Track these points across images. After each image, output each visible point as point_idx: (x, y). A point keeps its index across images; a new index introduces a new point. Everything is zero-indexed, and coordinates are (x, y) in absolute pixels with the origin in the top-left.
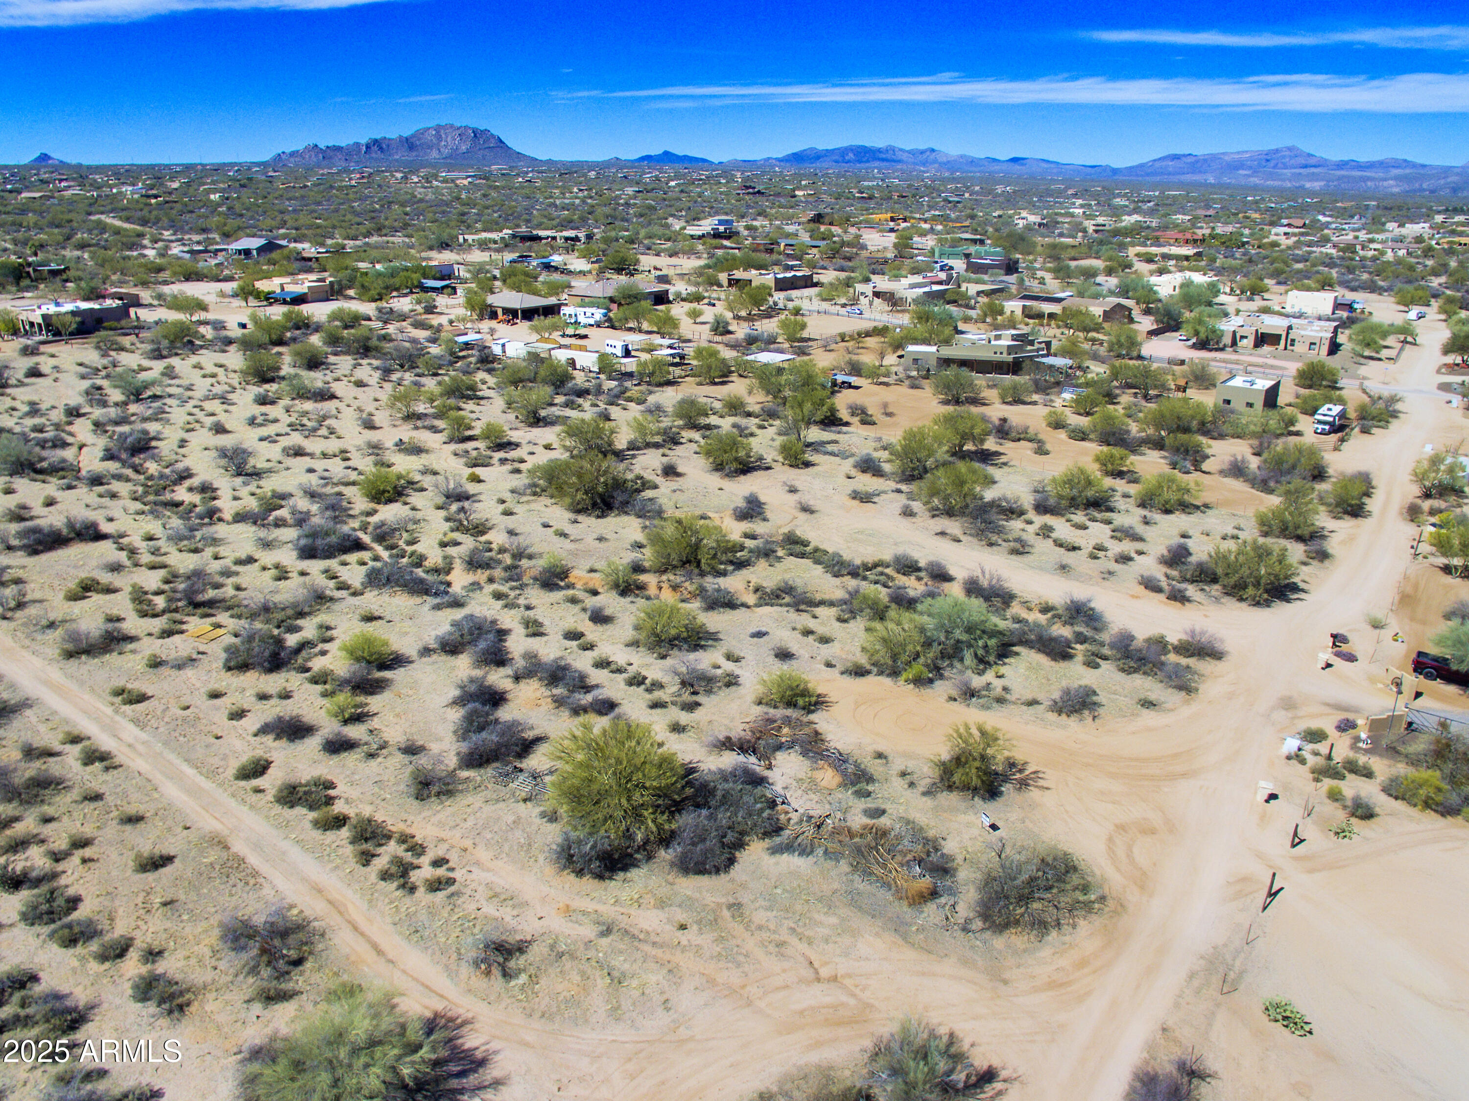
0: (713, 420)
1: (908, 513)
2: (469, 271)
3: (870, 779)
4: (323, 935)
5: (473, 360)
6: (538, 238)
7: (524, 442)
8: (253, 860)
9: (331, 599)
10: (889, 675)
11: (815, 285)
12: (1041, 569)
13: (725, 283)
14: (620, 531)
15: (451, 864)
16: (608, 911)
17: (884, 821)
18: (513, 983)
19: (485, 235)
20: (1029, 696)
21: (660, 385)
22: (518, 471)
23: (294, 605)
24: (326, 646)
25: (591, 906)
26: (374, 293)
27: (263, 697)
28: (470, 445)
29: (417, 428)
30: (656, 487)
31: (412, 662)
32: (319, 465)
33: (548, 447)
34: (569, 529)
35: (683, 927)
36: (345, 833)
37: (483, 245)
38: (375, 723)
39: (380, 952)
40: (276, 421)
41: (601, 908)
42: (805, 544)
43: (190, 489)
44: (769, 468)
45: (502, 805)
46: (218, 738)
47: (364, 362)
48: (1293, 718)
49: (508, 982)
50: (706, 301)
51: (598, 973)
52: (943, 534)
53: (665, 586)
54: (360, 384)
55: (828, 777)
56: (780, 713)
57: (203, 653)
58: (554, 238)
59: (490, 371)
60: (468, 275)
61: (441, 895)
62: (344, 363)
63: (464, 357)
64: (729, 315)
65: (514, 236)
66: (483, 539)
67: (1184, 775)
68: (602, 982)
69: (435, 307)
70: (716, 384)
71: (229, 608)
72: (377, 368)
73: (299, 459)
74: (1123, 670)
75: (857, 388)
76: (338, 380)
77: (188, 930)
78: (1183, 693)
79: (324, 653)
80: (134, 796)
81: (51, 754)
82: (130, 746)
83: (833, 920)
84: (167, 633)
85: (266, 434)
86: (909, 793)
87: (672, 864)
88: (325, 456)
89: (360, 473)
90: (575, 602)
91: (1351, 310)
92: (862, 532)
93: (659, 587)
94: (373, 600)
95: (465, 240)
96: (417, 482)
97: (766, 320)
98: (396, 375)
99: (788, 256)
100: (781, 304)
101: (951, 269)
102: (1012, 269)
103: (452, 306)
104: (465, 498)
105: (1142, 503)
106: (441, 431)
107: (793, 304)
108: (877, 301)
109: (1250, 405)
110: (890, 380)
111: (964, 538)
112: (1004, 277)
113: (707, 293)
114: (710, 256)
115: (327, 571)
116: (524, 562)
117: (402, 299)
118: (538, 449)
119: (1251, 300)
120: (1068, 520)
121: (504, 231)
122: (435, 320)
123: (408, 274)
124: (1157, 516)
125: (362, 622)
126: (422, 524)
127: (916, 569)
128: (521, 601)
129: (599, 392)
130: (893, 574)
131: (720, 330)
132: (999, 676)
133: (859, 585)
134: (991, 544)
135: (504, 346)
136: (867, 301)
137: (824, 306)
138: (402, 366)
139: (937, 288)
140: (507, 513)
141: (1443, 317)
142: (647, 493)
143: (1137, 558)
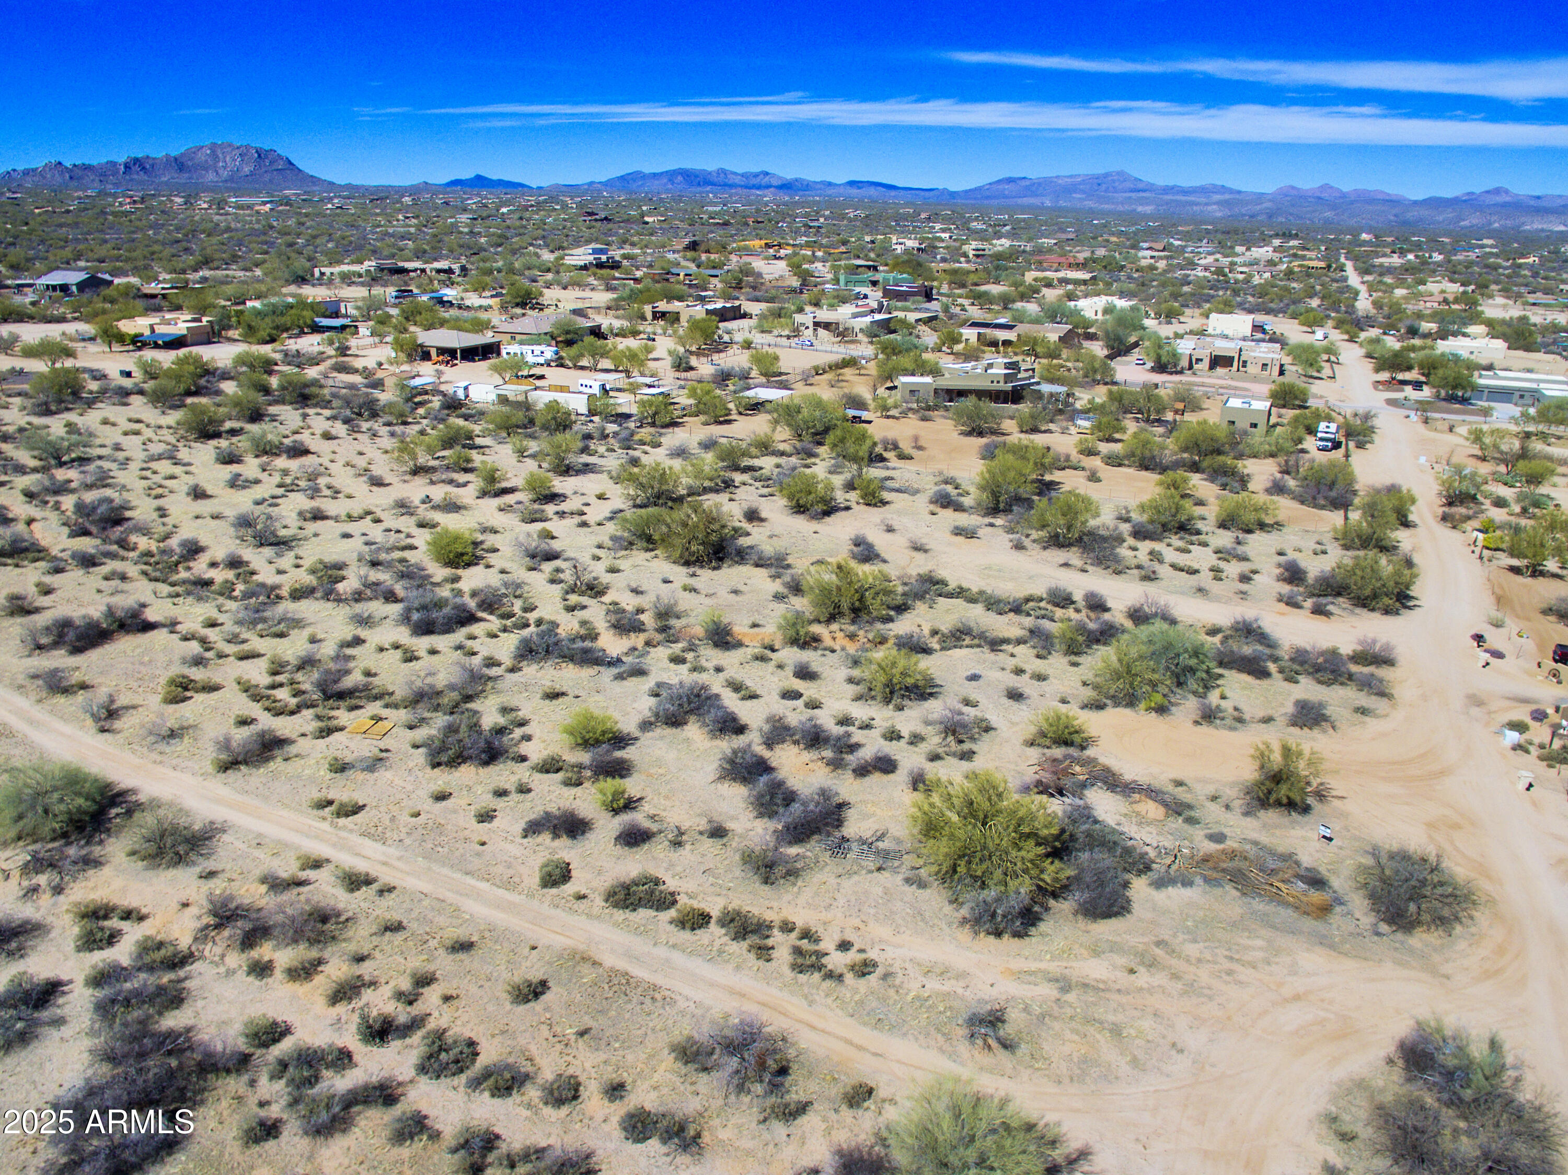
0: (756, 462)
1: (1019, 547)
2: (358, 308)
3: (1190, 807)
4: (784, 1039)
5: (436, 405)
6: (405, 271)
7: (569, 493)
8: (638, 972)
9: (490, 678)
10: (1127, 706)
11: (744, 316)
12: (1183, 593)
13: (649, 316)
14: (748, 581)
15: (856, 947)
16: (1054, 967)
17: (1230, 844)
18: (1019, 1053)
19: (345, 268)
20: (1261, 714)
21: (666, 427)
22: (584, 524)
23: (452, 687)
24: (526, 730)
25: (1034, 966)
26: (264, 334)
27: (501, 793)
28: (510, 499)
29: (432, 483)
30: (748, 534)
31: (636, 739)
32: (350, 528)
33: (601, 497)
34: (692, 582)
35: (1132, 971)
36: (715, 931)
37: (348, 279)
38: (647, 808)
39: (860, 1048)
40: (257, 482)
41: (1043, 965)
42: (944, 583)
43: (213, 565)
44: (848, 508)
45: (856, 878)
46: (483, 844)
47: (311, 411)
48: (1489, 713)
49: (1013, 1053)
50: (643, 336)
51: (1092, 1030)
52: (1066, 565)
53: (839, 635)
55: (1152, 809)
56: (1058, 752)
57: (387, 751)
58: (423, 270)
59: (466, 418)
60: (357, 313)
61: (873, 978)
62: (289, 415)
63: (422, 403)
64: (682, 350)
65: (381, 269)
66: (607, 599)
67: (1442, 773)
68: (1103, 1039)
69: (348, 349)
70: (721, 423)
71: (376, 698)
72: (333, 418)
73: (320, 523)
74: (1320, 682)
75: (870, 422)
76: (296, 432)
77: (630, 1057)
78: (1385, 700)
79: (528, 738)
80: (441, 920)
81: (300, 883)
82: (385, 864)
83: (1259, 943)
84: (326, 732)
85: (259, 497)
86: (1229, 815)
87: (1076, 913)
88: (350, 518)
89: (409, 536)
90: (762, 659)
91: (1264, 331)
92: (989, 568)
93: (834, 639)
94: (539, 675)
95: (322, 274)
96: (482, 542)
97: (722, 355)
98: (365, 426)
99: (690, 286)
100: (726, 338)
101: (866, 297)
102: (929, 296)
103: (364, 348)
104: (551, 556)
105: (1223, 525)
106: (465, 485)
107: (738, 337)
108: (821, 331)
109: (1254, 426)
110: (893, 412)
111: (1089, 568)
112: (927, 305)
113: (641, 328)
114: (609, 288)
115: (459, 647)
116: (673, 622)
117: (299, 340)
118: (593, 500)
119: (1170, 323)
120: (1169, 545)
121: (367, 263)
122: (359, 364)
123: (293, 311)
124: (1241, 536)
125: (547, 702)
126: (526, 588)
127: (1073, 602)
128: (704, 663)
129: (605, 437)
130: (1050, 607)
131: (682, 365)
132: (1223, 697)
133: (1028, 622)
134: (1118, 573)
135: (466, 388)
136: (810, 332)
137: (768, 338)
138: (360, 414)
139: (878, 317)
140: (613, 570)
141: (1346, 337)
142: (743, 542)
143: (1255, 577)
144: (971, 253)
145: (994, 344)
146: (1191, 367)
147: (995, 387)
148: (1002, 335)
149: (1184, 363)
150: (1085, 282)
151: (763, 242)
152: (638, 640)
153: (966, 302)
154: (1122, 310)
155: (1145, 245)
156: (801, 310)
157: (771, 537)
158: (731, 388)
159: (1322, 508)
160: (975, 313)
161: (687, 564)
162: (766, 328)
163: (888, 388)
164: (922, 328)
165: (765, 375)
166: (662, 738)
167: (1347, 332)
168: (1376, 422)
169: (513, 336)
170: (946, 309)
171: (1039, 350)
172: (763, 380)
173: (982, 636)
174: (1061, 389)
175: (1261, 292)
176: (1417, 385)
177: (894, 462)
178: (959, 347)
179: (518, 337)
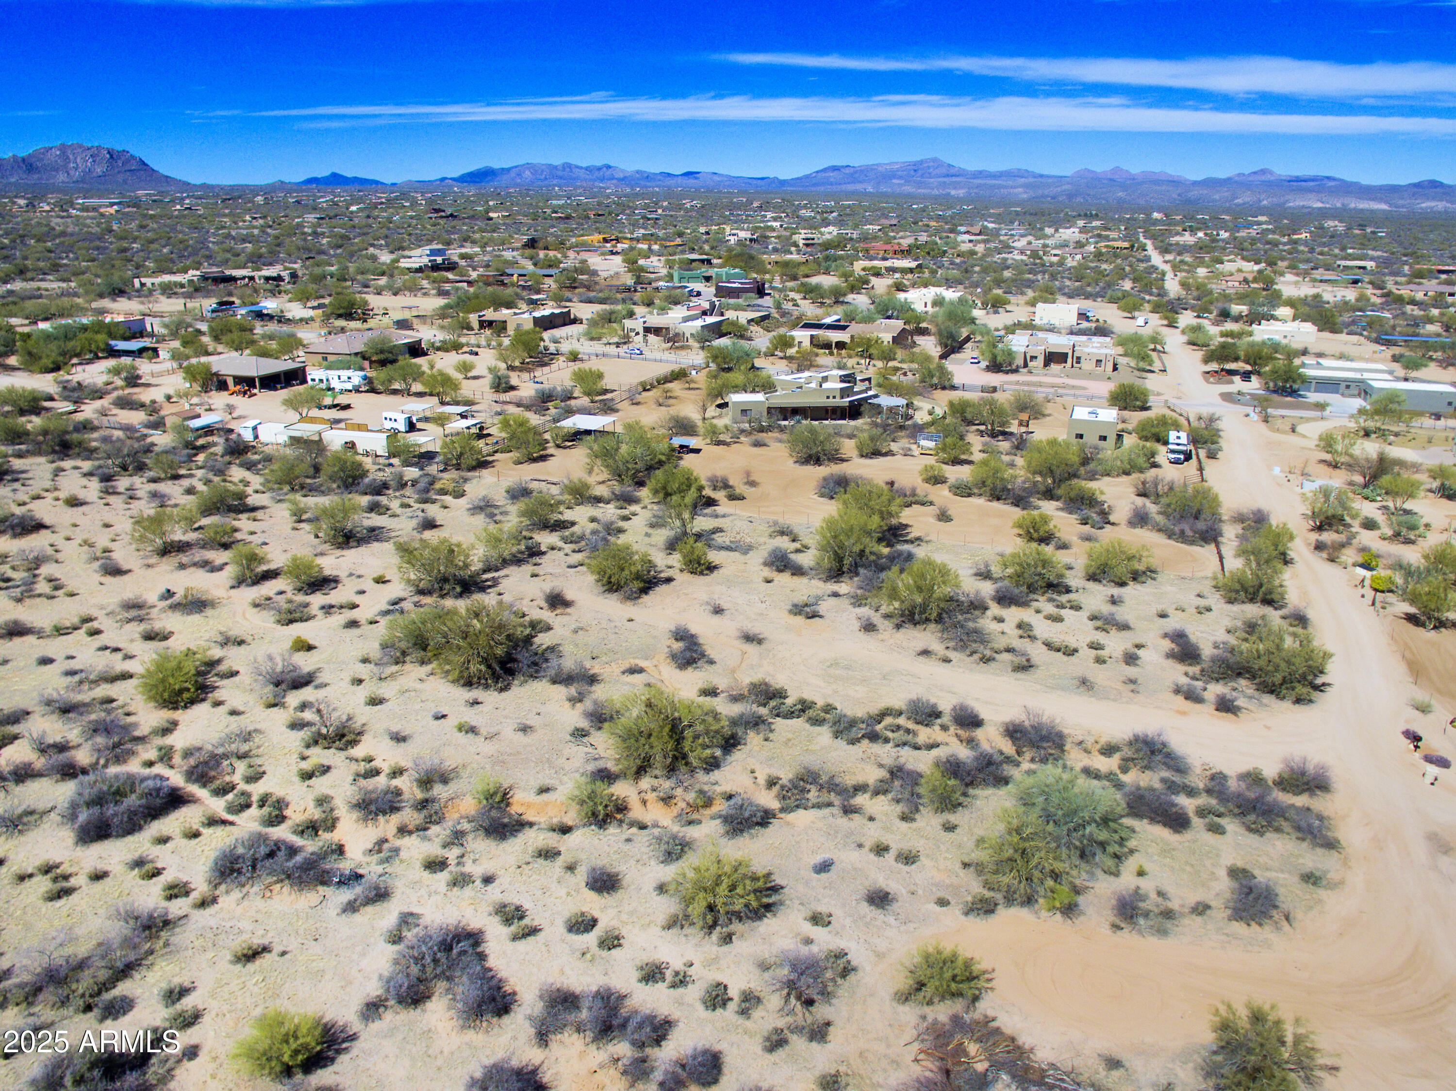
0: (568, 515)
1: (869, 627)
2: (166, 326)
5: (219, 449)
6: (232, 279)
7: (342, 575)
9: (167, 923)
10: (1022, 904)
11: (575, 321)
12: (1063, 689)
13: (476, 325)
14: (542, 709)
19: (167, 278)
21: (473, 468)
22: (353, 624)
24: (193, 1035)
26: (47, 362)
28: (269, 588)
29: (182, 566)
30: (549, 628)
32: (55, 647)
33: (380, 580)
34: (472, 717)
37: (168, 290)
42: (780, 694)
44: (669, 580)
47: (67, 464)
50: (466, 349)
52: (925, 653)
53: (651, 797)
54: (74, 502)
56: (943, 1012)
58: (252, 278)
59: (250, 466)
60: (164, 331)
63: (203, 448)
64: (503, 366)
65: (204, 278)
66: (358, 751)
69: (139, 377)
70: (535, 460)
72: (90, 474)
74: (1251, 830)
75: (697, 451)
76: (38, 497)
79: (193, 1052)
88: (60, 631)
89: (128, 657)
90: (548, 854)
91: (1087, 319)
92: (834, 664)
93: (644, 802)
94: (239, 910)
95: (143, 285)
96: (219, 661)
97: (546, 369)
98: (122, 483)
99: (524, 288)
100: (552, 348)
101: (699, 294)
102: (761, 292)
103: (160, 375)
104: (301, 682)
105: (1093, 577)
106: (220, 568)
107: (565, 347)
108: (651, 337)
109: (1103, 438)
110: (725, 437)
111: (952, 655)
112: (760, 301)
113: (463, 340)
114: (442, 293)
115: (139, 863)
116: (439, 791)
117: (88, 367)
118: (368, 584)
119: (996, 312)
120: (1038, 611)
121: (191, 272)
122: (145, 396)
123: (88, 335)
124: (1116, 591)
125: (239, 966)
126: (257, 739)
127: (938, 715)
128: (469, 868)
129: (402, 485)
130: (911, 725)
131: (502, 386)
132: (1141, 873)
133: (886, 753)
134: (986, 660)
135: (255, 428)
136: (640, 338)
137: (597, 347)
138: (124, 468)
139: (710, 320)
140: (375, 701)
141: (1165, 322)
142: (543, 640)
143: (1140, 653)
144: (801, 243)
145: (827, 346)
146: (1026, 365)
147: (831, 402)
148: (835, 336)
149: (1019, 361)
150: (911, 271)
151: (601, 237)
152: (387, 826)
153: (797, 296)
154: (951, 303)
155: (962, 229)
156: (631, 315)
157: (576, 632)
158: (553, 411)
159: (1192, 543)
160: (808, 309)
161: (469, 684)
162: (594, 335)
163: (720, 406)
164: (754, 328)
165: (588, 394)
166: (392, 1031)
167: (1166, 318)
168: (1220, 425)
169: (325, 356)
170: (778, 306)
171: (872, 351)
172: (585, 401)
173: (832, 786)
174: (901, 402)
175: (1078, 275)
176: (1246, 376)
177: (725, 506)
178: (792, 351)
179: (331, 358)
